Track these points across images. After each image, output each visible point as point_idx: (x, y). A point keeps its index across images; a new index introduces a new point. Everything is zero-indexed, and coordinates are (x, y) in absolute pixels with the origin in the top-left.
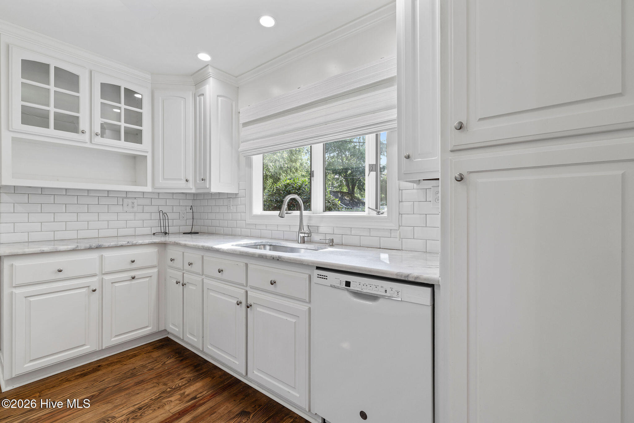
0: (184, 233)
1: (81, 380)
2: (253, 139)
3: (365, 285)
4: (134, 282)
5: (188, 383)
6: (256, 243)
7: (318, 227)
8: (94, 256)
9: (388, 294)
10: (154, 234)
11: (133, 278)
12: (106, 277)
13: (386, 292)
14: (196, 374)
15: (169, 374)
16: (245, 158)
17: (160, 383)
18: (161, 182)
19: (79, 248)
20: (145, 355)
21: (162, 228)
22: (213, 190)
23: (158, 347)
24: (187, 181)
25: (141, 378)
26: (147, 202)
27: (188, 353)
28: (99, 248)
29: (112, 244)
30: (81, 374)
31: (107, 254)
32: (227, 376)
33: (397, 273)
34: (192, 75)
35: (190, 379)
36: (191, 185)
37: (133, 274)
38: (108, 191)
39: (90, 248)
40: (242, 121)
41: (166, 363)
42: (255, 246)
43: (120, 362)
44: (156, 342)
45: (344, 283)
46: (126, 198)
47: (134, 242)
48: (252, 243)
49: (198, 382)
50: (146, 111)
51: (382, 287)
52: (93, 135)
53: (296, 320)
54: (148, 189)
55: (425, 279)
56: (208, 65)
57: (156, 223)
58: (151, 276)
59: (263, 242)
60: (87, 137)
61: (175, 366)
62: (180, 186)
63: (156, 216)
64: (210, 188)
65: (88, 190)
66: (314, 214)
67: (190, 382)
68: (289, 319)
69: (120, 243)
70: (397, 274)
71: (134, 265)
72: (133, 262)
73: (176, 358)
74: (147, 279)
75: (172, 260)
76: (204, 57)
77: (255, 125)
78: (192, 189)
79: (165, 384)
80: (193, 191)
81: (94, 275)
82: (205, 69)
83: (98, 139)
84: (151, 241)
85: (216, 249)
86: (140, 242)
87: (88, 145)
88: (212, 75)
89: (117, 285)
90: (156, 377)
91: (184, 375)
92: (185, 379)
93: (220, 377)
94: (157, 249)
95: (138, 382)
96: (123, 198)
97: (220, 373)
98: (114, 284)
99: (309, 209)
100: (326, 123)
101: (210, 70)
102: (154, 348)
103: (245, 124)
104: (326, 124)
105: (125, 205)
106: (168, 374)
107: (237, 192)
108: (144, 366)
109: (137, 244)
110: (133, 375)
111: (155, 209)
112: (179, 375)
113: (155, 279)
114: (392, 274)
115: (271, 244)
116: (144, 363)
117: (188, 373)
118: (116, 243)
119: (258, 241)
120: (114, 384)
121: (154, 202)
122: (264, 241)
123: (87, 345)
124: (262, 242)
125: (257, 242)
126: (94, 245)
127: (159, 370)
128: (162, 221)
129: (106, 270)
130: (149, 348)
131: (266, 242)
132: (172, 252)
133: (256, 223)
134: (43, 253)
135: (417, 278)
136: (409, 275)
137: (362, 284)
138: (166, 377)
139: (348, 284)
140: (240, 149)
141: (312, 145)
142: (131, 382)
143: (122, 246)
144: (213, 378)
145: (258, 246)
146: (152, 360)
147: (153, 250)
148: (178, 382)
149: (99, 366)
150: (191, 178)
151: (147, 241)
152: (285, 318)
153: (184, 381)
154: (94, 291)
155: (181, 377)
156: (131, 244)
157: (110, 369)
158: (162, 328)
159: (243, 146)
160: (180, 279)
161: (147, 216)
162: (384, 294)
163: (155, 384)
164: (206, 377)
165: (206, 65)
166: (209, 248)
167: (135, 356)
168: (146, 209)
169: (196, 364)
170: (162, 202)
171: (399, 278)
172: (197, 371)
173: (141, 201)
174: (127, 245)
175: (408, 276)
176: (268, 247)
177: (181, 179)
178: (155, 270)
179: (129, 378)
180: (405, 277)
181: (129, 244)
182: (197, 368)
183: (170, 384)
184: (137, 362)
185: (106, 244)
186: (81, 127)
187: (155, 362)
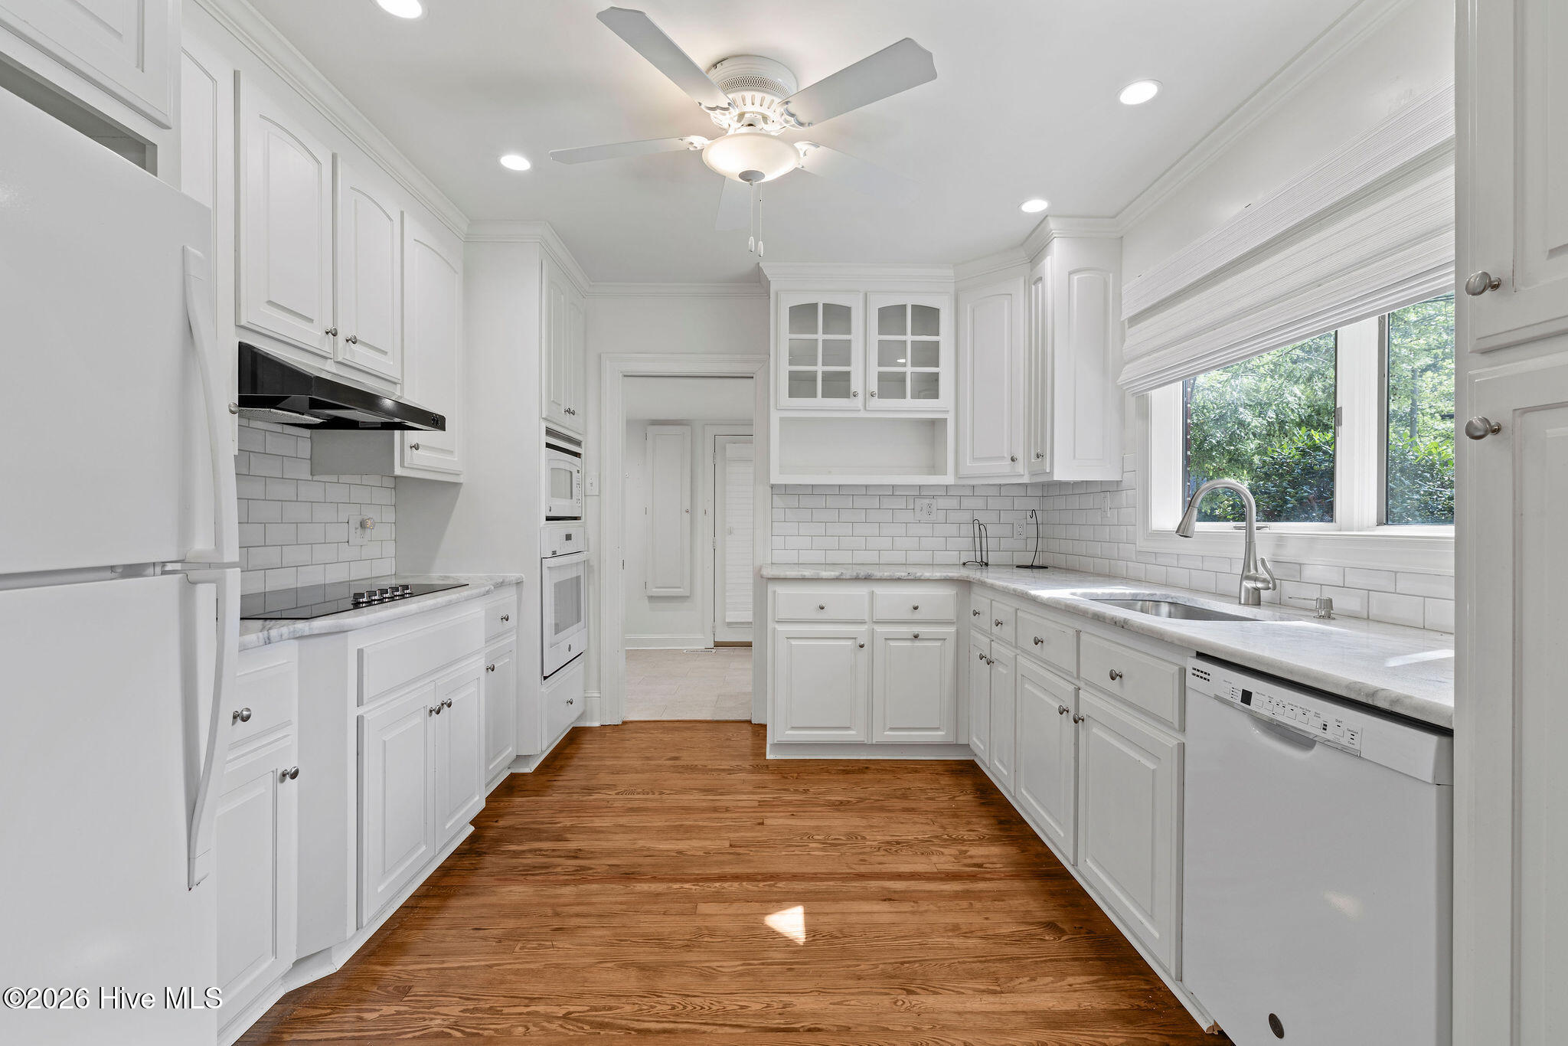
0: (1017, 567)
1: (841, 777)
2: (1149, 353)
3: (1281, 705)
4: (917, 643)
5: (978, 840)
6: (1137, 595)
7: (1300, 564)
8: (861, 591)
9: (1329, 735)
10: (964, 564)
11: (916, 637)
12: (879, 629)
13: (1325, 730)
14: (997, 833)
15: (955, 816)
16: (1134, 398)
17: (937, 822)
18: (968, 464)
19: (844, 577)
20: (929, 776)
21: (978, 553)
22: (1058, 476)
23: (953, 771)
24: (1013, 460)
25: (913, 805)
26: (953, 503)
27: (997, 796)
28: (868, 578)
29: (886, 574)
30: (844, 771)
31: (880, 590)
32: (1050, 860)
33: (1350, 683)
34: (1022, 245)
35: (984, 837)
36: (1020, 467)
37: (916, 629)
38: (893, 486)
39: (857, 579)
40: (1128, 313)
41: (956, 799)
42: (1128, 603)
43: (893, 771)
44: (953, 763)
45: (1240, 694)
46: (920, 496)
47: (919, 574)
48: (1125, 594)
49: (994, 845)
50: (945, 337)
51: (1317, 715)
52: (867, 396)
53: (1155, 767)
54: (949, 479)
55: (1416, 709)
56: (1047, 216)
57: (966, 543)
58: (945, 639)
59: (1155, 594)
60: (858, 402)
61: (968, 809)
62: (1002, 471)
63: (967, 530)
64: (1051, 473)
65: (866, 486)
66: (1340, 530)
67: (981, 840)
68: (1143, 761)
69: (898, 574)
70: (1349, 686)
71: (917, 616)
72: (916, 608)
73: (974, 797)
74: (938, 644)
75: (975, 613)
76: (1035, 206)
77: (1156, 318)
78: (1023, 475)
79: (943, 827)
80: (1026, 480)
81: (863, 622)
82: (1039, 229)
83: (877, 403)
84: (945, 574)
85: (1032, 596)
86: (927, 574)
87: (863, 414)
88: (1056, 233)
89: (892, 643)
90: (934, 812)
91: (977, 826)
92: (976, 833)
93: (1038, 855)
94: (955, 592)
95: (907, 809)
96: (915, 497)
97: (1040, 849)
98: (889, 642)
99: (1327, 518)
100: (1318, 283)
101: (1052, 225)
102: (947, 771)
103: (1135, 320)
104: (1319, 286)
105: (918, 508)
106: (952, 815)
107: (1117, 478)
108: (923, 790)
109: (922, 578)
110: (904, 797)
111: (966, 516)
112: (969, 823)
113: (950, 645)
114: (1337, 685)
115: (1174, 600)
116: (925, 786)
117: (985, 826)
118: (891, 574)
119: (1143, 591)
120: (877, 798)
121: (967, 503)
122: (1159, 592)
123: (852, 730)
124: (1152, 595)
125: (1138, 591)
126: (862, 574)
127: (942, 805)
128: (977, 540)
129: (878, 616)
130: (940, 769)
131: (1162, 595)
132: (979, 600)
133: (1156, 550)
134: (804, 579)
135: (1397, 701)
136: (1377, 691)
137: (1274, 703)
138: (949, 818)
139: (1247, 697)
140: (1123, 378)
141: (1339, 329)
142: (899, 804)
143: (899, 579)
144: (1023, 851)
145: (1140, 602)
146: (937, 786)
147: (948, 592)
148: (963, 833)
149: (867, 768)
150: (1020, 456)
151: (938, 574)
152: (1137, 757)
153: (973, 836)
154: (862, 646)
155: (971, 827)
156: (913, 578)
157: (879, 776)
158: (963, 741)
159: (1128, 373)
160: (986, 653)
161: (952, 529)
162: (1319, 732)
163: (929, 821)
164: (1012, 845)
165: (1044, 218)
166: (1022, 594)
167: (916, 771)
168: (953, 516)
169: (1003, 818)
170: (979, 503)
171: (1353, 696)
172: (1001, 830)
173: (942, 503)
174: (907, 578)
175: (1375, 693)
176: (1165, 609)
177: (1004, 457)
178: (952, 629)
179: (897, 798)
180: (1367, 695)
181: (910, 577)
182: (1003, 826)
183: (950, 830)
184: (914, 782)
185: (878, 574)
186: (853, 388)
187: (941, 791)
